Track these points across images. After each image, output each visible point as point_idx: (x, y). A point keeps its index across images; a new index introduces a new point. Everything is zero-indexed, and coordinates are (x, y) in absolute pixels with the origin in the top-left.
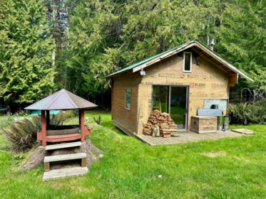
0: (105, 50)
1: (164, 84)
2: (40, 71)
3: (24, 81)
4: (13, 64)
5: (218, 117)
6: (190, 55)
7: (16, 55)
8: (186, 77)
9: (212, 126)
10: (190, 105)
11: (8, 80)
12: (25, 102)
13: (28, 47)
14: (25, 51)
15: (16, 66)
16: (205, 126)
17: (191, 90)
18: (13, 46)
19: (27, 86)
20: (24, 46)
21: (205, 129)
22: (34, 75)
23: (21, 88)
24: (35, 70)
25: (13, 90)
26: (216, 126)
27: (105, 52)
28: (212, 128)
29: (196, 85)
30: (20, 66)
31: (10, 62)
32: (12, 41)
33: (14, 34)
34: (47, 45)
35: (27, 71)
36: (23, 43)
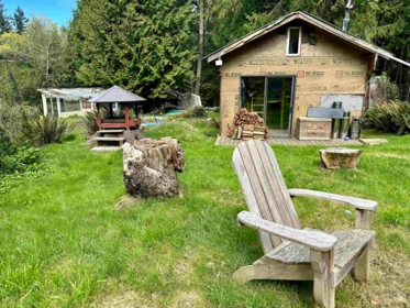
0: (248, 17)
1: (257, 74)
2: (173, 55)
3: (154, 70)
4: (142, 48)
5: (334, 120)
6: (298, 30)
7: (146, 35)
8: (292, 62)
9: (323, 131)
10: (297, 102)
11: (138, 69)
12: (157, 98)
13: (158, 22)
14: (155, 27)
15: (146, 50)
16: (310, 131)
17: (299, 81)
18: (142, 23)
19: (159, 77)
20: (154, 22)
21: (308, 134)
22: (166, 61)
23: (152, 80)
24: (167, 54)
25: (145, 82)
26: (329, 131)
27: (248, 21)
28: (323, 135)
29: (308, 73)
30: (150, 50)
31: (139, 45)
32: (141, 17)
33: (143, 7)
34: (183, 15)
35: (158, 57)
36: (154, 16)
